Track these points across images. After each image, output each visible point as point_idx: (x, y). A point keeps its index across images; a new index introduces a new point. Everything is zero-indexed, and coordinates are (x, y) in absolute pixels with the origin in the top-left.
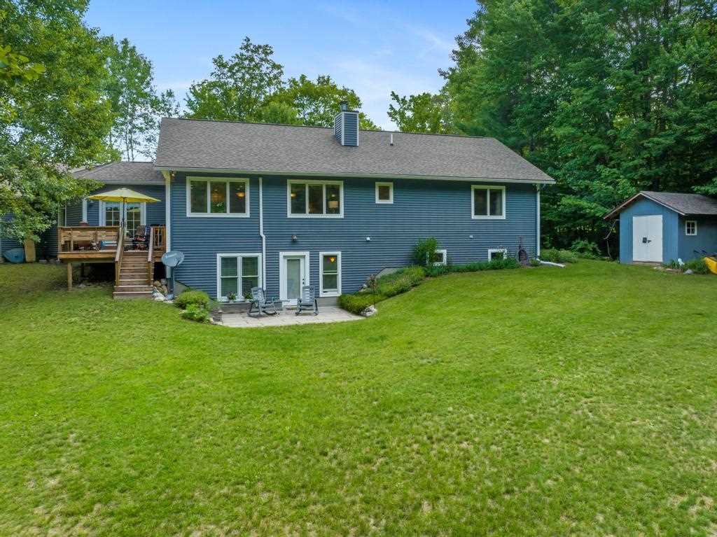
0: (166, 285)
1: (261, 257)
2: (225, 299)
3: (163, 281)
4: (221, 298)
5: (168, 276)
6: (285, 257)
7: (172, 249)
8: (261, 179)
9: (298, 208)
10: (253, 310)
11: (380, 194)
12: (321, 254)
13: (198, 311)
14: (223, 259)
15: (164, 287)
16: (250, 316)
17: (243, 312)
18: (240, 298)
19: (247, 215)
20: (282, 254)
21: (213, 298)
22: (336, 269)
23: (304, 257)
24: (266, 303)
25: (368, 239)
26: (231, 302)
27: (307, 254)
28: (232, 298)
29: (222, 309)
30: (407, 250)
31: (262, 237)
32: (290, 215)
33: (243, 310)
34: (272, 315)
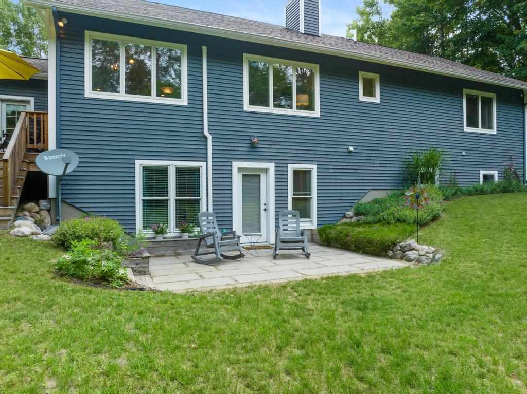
0: (49, 210)
1: (206, 169)
2: (149, 233)
3: (44, 203)
4: (143, 232)
5: (52, 194)
6: (240, 169)
7: (59, 146)
8: (204, 49)
9: (258, 98)
10: (201, 250)
11: (364, 90)
12: (291, 167)
13: (97, 257)
14: (146, 169)
15: (45, 213)
16: (197, 261)
17: (179, 254)
18: (172, 231)
19: (184, 101)
20: (236, 165)
21: (130, 231)
22: (310, 191)
23: (266, 170)
24: (222, 239)
25: (351, 148)
26: (160, 238)
27: (271, 166)
28: (162, 232)
29: (149, 249)
30: (395, 168)
31: (206, 138)
32: (247, 107)
33: (180, 251)
34: (234, 258)
